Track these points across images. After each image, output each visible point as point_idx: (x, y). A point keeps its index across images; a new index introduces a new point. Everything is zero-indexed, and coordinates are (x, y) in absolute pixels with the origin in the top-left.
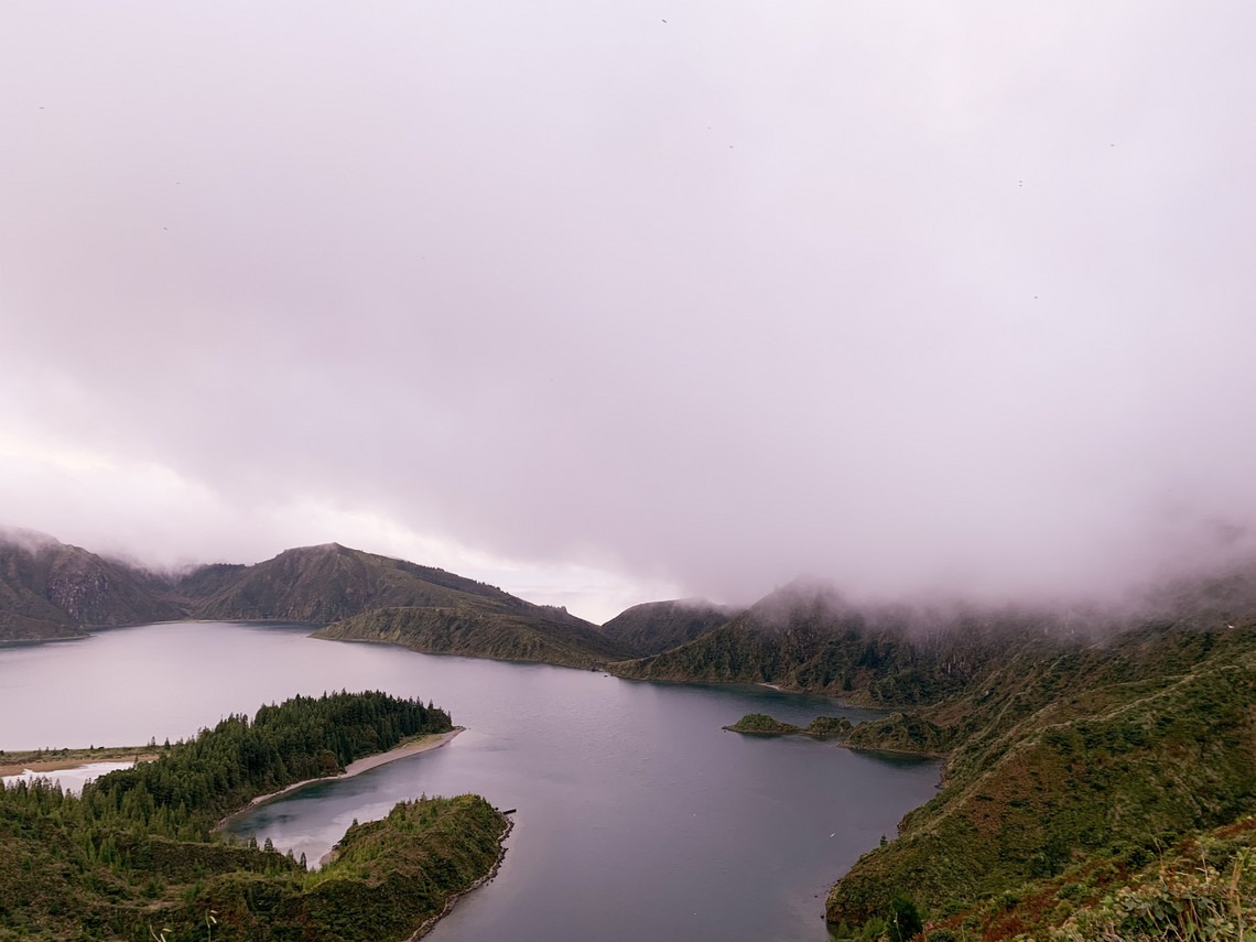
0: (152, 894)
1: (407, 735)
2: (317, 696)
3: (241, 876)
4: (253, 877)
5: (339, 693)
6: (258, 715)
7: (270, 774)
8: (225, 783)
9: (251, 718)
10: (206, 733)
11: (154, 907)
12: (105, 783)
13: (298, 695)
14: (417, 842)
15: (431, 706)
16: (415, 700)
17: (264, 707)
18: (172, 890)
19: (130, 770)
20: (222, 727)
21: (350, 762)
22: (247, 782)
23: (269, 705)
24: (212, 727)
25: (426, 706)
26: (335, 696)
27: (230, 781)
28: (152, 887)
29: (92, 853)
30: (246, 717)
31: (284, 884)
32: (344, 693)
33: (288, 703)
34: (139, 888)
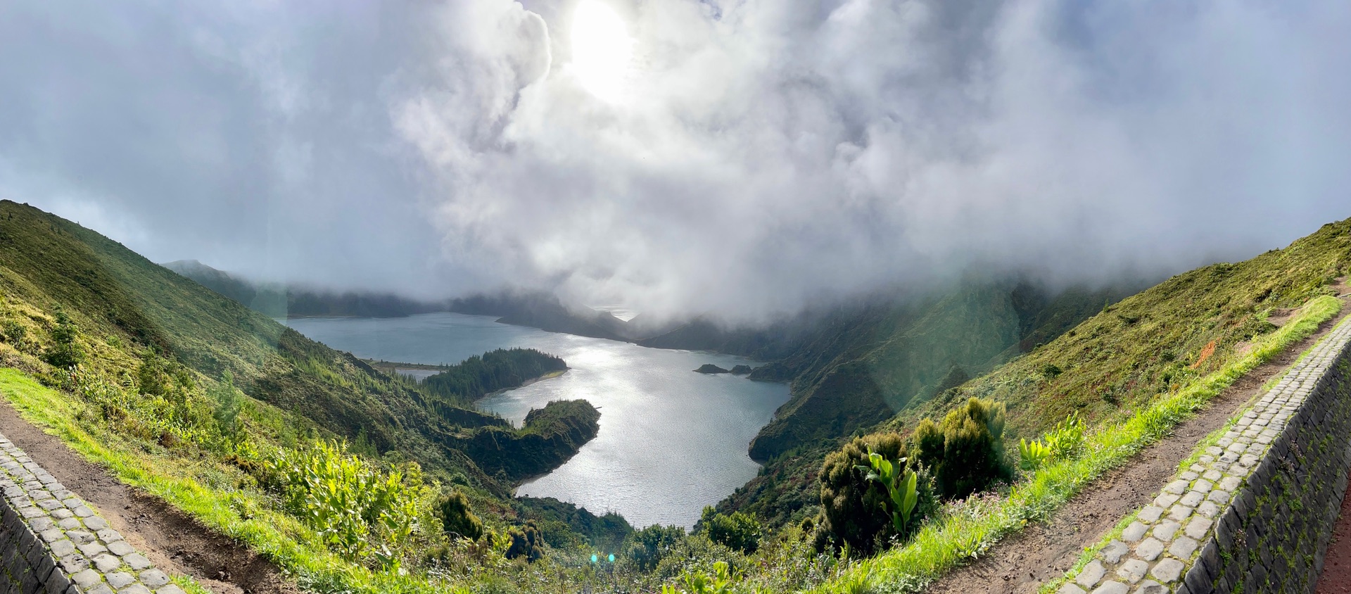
0: (456, 431)
2: (508, 349)
3: (491, 428)
4: (497, 429)
5: (518, 348)
6: (484, 356)
8: (474, 386)
9: (481, 358)
10: (464, 362)
11: (459, 436)
12: (430, 380)
13: (500, 349)
14: (562, 419)
16: (550, 354)
18: (464, 430)
19: (438, 375)
20: (470, 360)
23: (488, 352)
24: (466, 360)
25: (555, 357)
26: (515, 349)
27: (476, 385)
28: (456, 428)
29: (434, 409)
30: (479, 357)
31: (510, 434)
32: (520, 349)
33: (495, 352)
34: (451, 428)
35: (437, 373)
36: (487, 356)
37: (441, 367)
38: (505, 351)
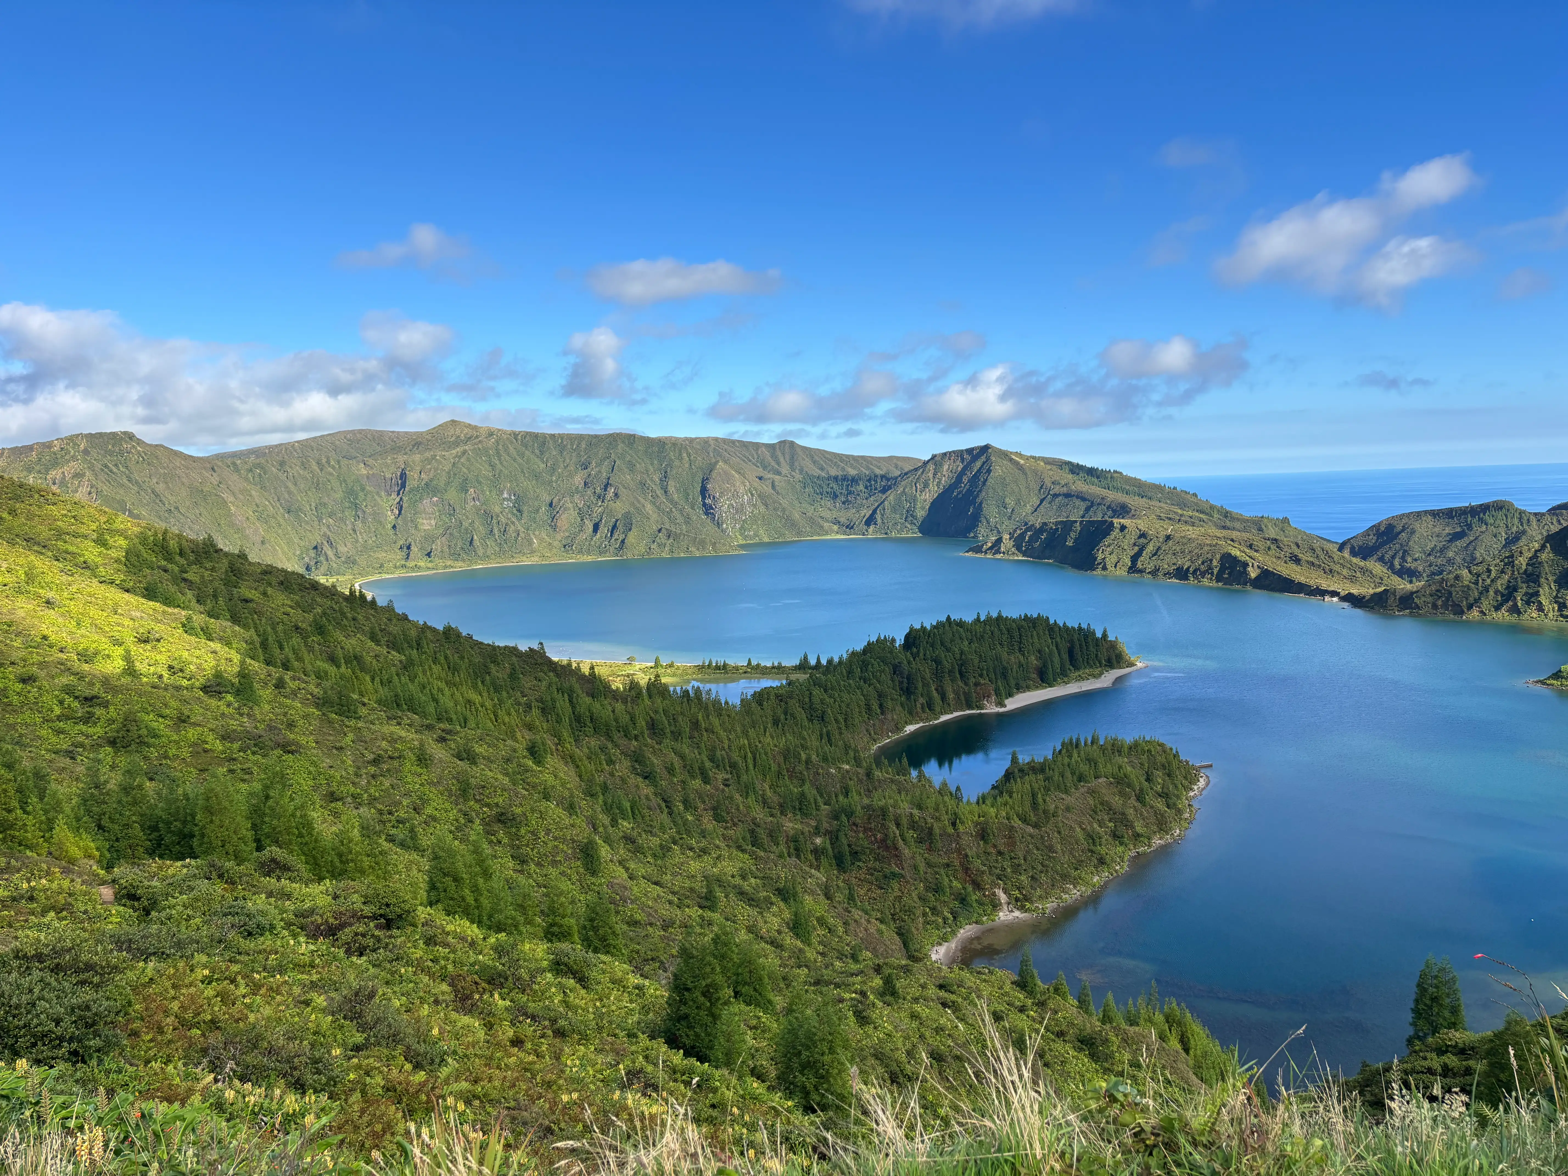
1: (1077, 668)
2: (969, 618)
5: (995, 615)
6: (907, 637)
7: (921, 700)
8: (875, 706)
9: (900, 640)
10: (854, 654)
12: (760, 697)
13: (949, 618)
15: (1105, 635)
16: (1084, 626)
17: (912, 629)
19: (782, 687)
20: (869, 648)
21: (1010, 695)
22: (899, 708)
23: (917, 626)
24: (859, 647)
25: (1099, 635)
26: (989, 618)
27: (881, 706)
30: (893, 640)
33: (938, 626)
36: (913, 639)
38: (961, 624)
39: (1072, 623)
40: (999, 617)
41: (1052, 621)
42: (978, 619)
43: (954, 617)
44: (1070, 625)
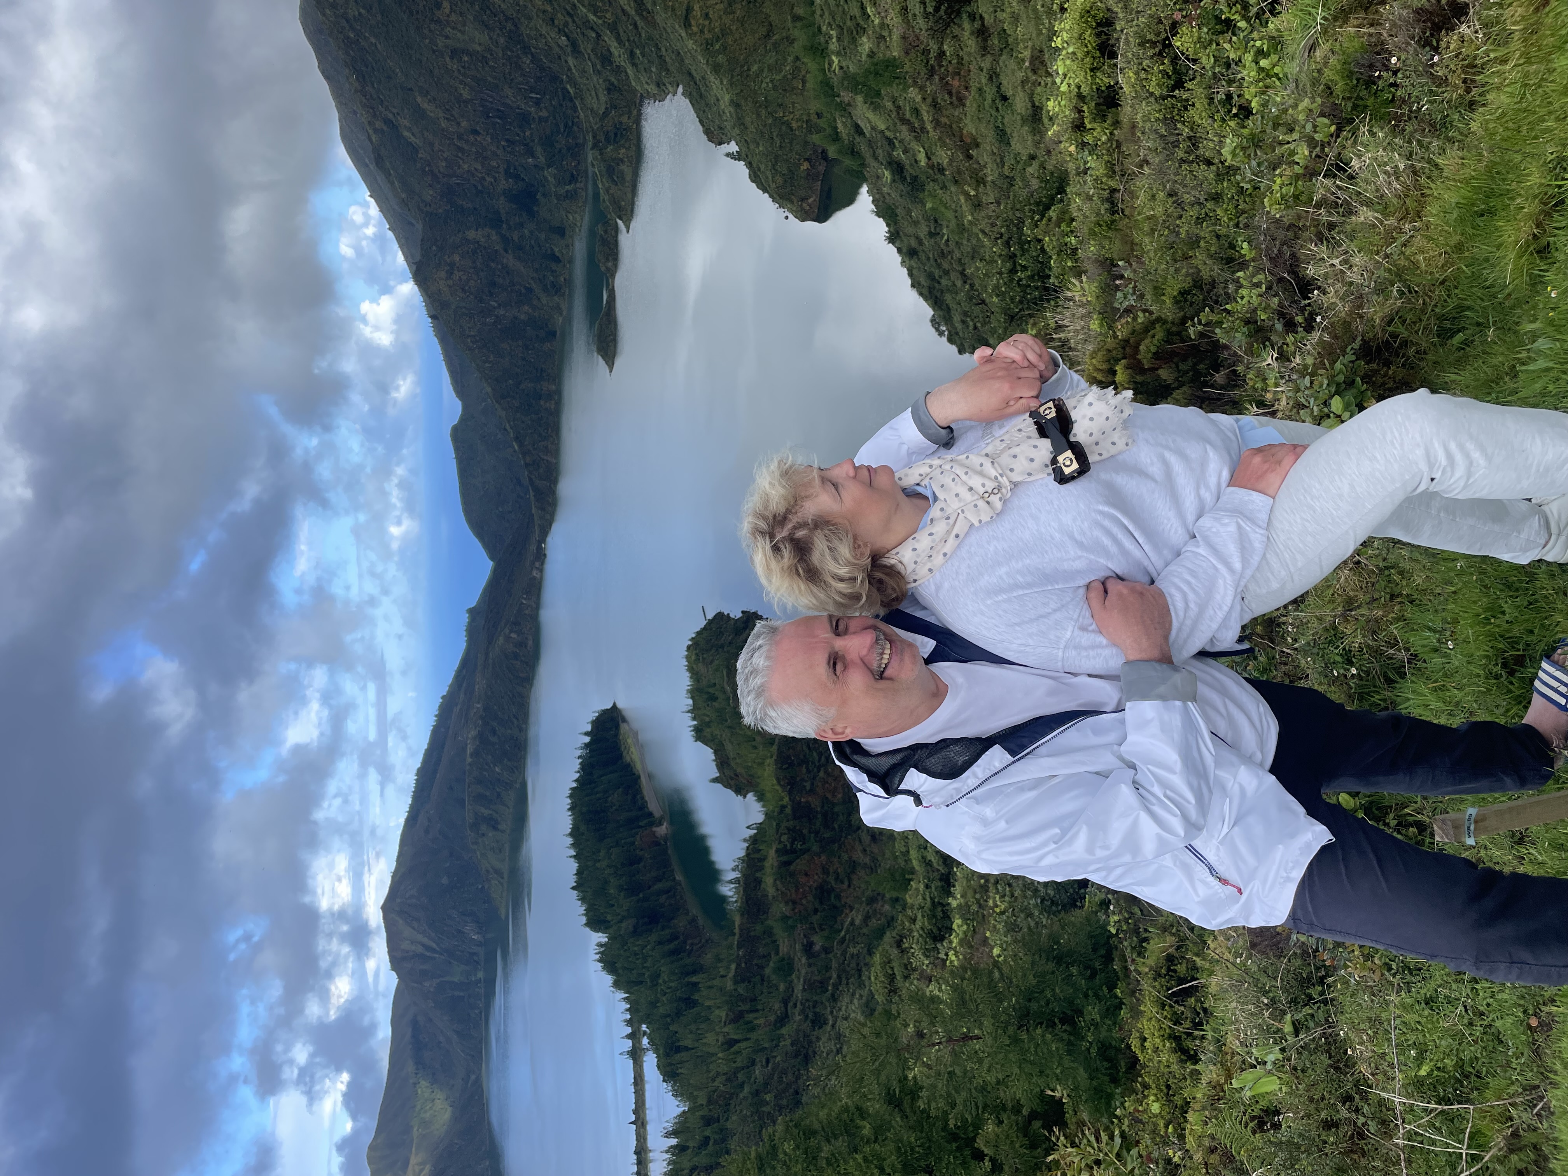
2: (574, 866)
5: (570, 841)
6: (596, 930)
7: (663, 899)
9: (601, 937)
10: (617, 985)
13: (573, 888)
15: (587, 734)
16: (579, 753)
17: (586, 924)
19: (657, 1052)
20: (610, 967)
21: (651, 814)
22: (674, 922)
23: (584, 920)
24: (609, 979)
25: (587, 739)
26: (573, 845)
30: (600, 945)
31: (776, 830)
33: (583, 899)
35: (650, 1061)
36: (596, 922)
37: (636, 1054)
38: (579, 873)
39: (576, 764)
40: (571, 834)
41: (575, 785)
42: (575, 857)
43: (572, 881)
44: (577, 767)
